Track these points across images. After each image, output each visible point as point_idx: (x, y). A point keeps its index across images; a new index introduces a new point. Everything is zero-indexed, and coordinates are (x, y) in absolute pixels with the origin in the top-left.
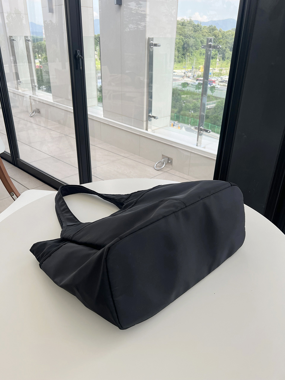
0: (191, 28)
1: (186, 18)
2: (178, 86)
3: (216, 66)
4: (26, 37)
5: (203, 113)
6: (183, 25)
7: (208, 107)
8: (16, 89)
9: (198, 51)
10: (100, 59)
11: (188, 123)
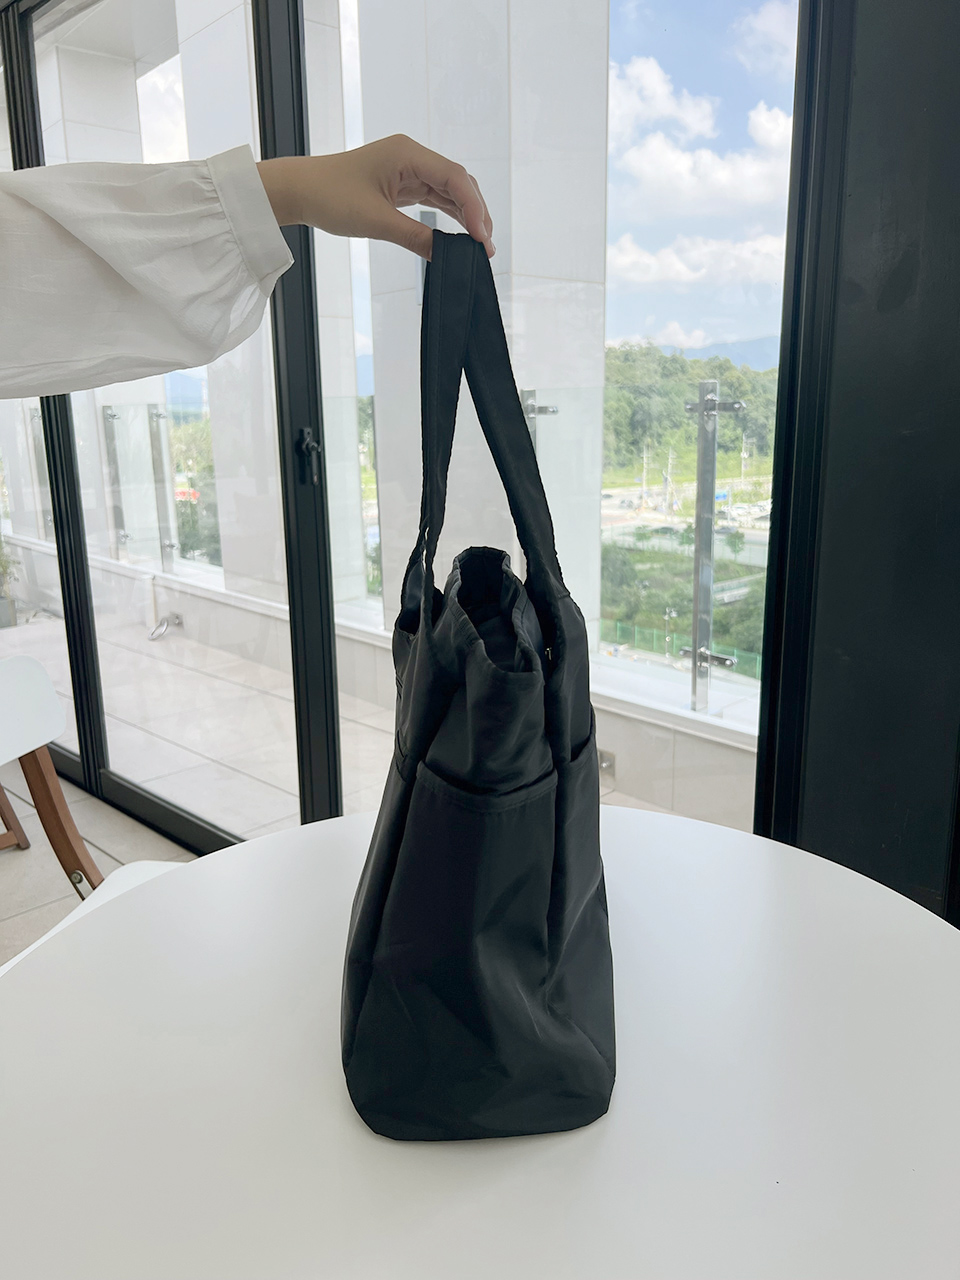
0: (654, 366)
1: (637, 340)
2: (621, 538)
3: (740, 473)
4: (152, 406)
5: (704, 617)
6: (626, 359)
7: (727, 597)
8: (111, 557)
9: (679, 433)
10: (375, 466)
11: (662, 651)
